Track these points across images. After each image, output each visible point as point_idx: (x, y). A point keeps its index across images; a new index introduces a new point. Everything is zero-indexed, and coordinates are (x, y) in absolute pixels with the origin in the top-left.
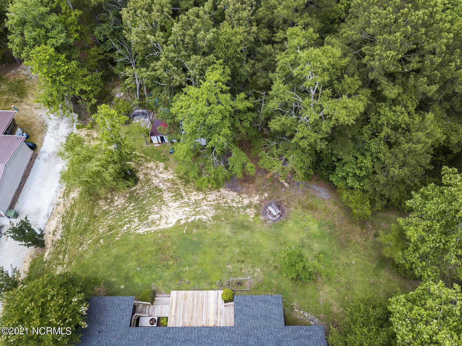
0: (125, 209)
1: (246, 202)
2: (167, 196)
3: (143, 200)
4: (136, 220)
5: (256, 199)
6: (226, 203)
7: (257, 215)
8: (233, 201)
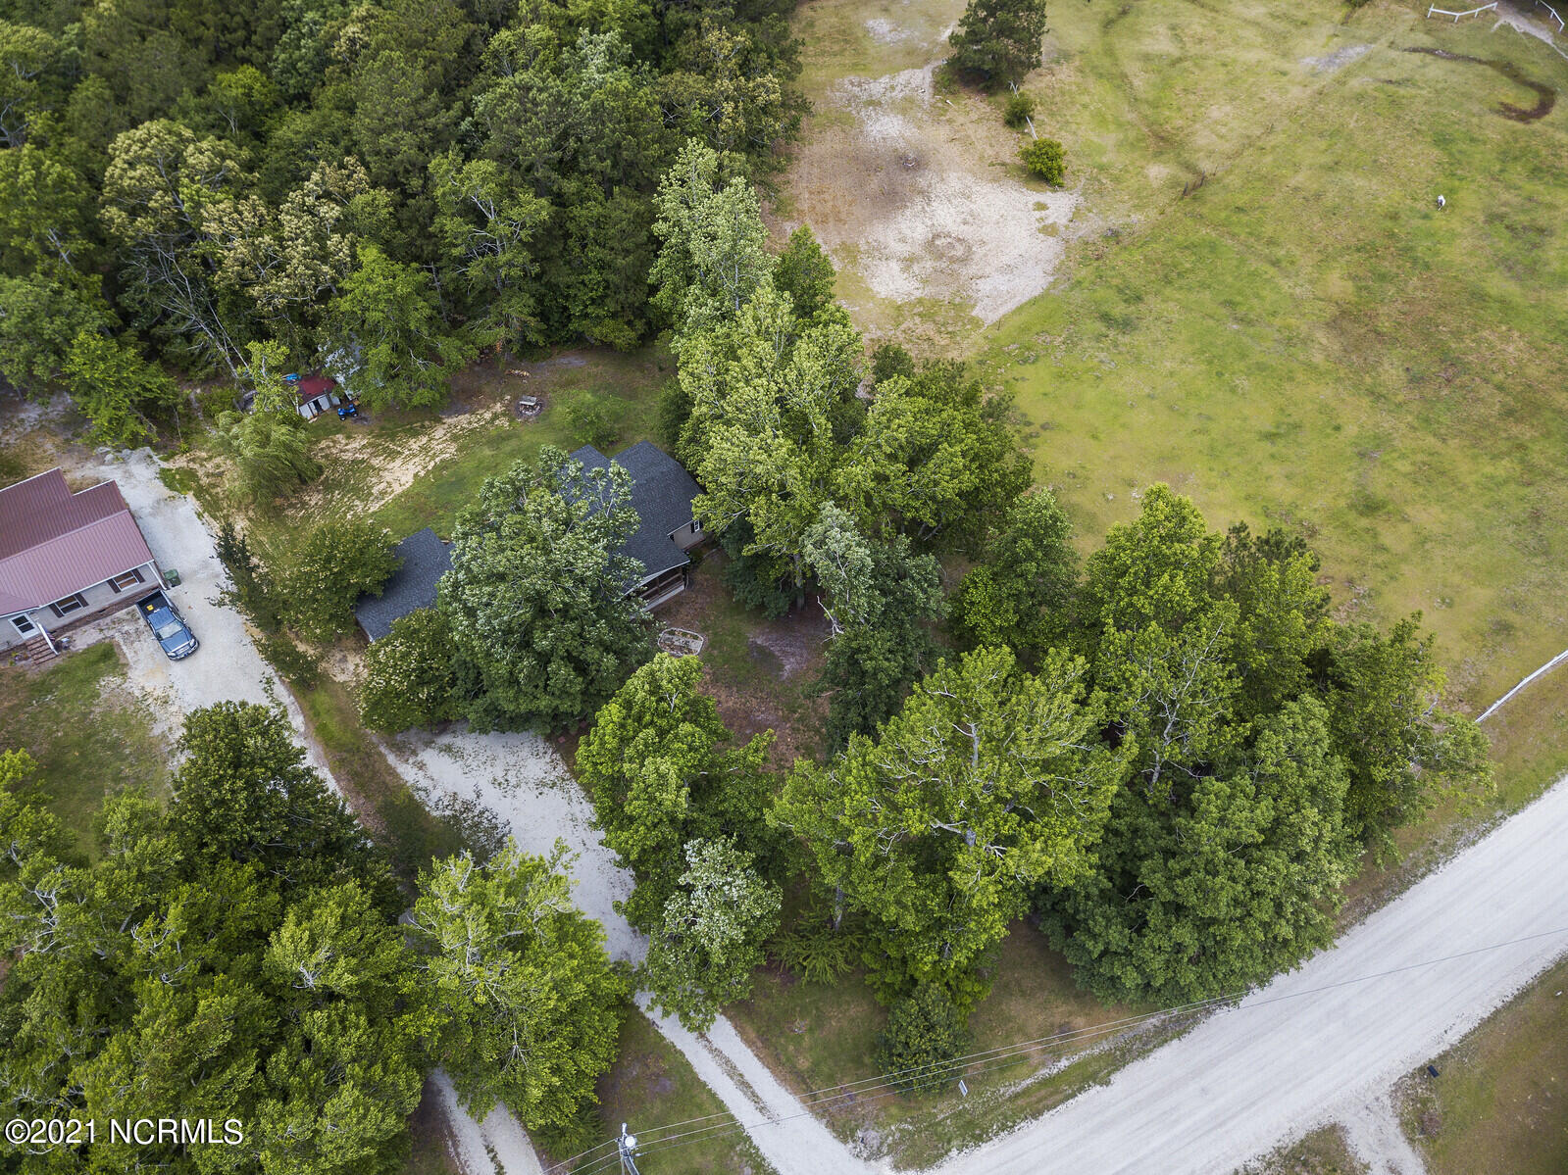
0: (331, 501)
1: (488, 416)
2: (376, 462)
3: (347, 481)
4: (357, 502)
5: (498, 407)
6: (462, 429)
7: (511, 421)
8: (470, 423)
